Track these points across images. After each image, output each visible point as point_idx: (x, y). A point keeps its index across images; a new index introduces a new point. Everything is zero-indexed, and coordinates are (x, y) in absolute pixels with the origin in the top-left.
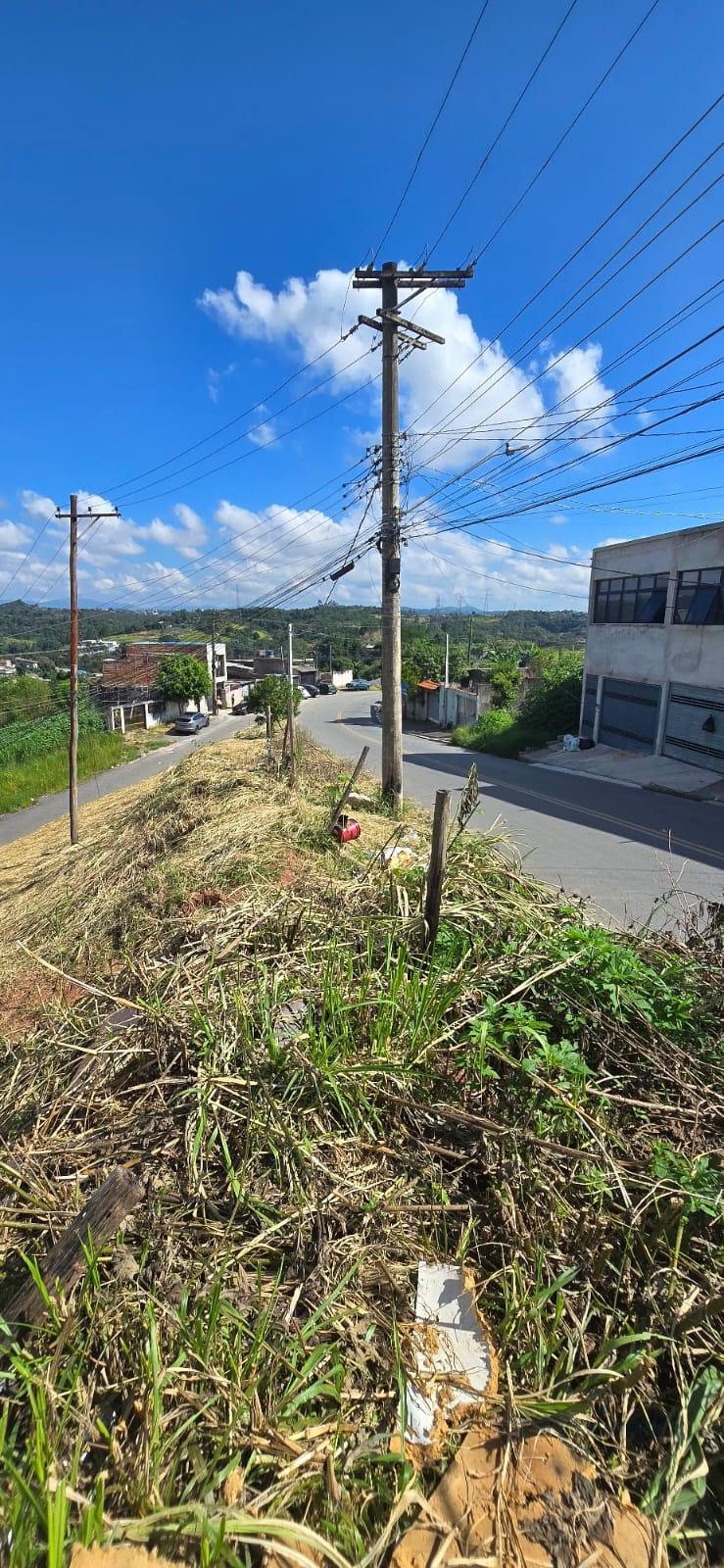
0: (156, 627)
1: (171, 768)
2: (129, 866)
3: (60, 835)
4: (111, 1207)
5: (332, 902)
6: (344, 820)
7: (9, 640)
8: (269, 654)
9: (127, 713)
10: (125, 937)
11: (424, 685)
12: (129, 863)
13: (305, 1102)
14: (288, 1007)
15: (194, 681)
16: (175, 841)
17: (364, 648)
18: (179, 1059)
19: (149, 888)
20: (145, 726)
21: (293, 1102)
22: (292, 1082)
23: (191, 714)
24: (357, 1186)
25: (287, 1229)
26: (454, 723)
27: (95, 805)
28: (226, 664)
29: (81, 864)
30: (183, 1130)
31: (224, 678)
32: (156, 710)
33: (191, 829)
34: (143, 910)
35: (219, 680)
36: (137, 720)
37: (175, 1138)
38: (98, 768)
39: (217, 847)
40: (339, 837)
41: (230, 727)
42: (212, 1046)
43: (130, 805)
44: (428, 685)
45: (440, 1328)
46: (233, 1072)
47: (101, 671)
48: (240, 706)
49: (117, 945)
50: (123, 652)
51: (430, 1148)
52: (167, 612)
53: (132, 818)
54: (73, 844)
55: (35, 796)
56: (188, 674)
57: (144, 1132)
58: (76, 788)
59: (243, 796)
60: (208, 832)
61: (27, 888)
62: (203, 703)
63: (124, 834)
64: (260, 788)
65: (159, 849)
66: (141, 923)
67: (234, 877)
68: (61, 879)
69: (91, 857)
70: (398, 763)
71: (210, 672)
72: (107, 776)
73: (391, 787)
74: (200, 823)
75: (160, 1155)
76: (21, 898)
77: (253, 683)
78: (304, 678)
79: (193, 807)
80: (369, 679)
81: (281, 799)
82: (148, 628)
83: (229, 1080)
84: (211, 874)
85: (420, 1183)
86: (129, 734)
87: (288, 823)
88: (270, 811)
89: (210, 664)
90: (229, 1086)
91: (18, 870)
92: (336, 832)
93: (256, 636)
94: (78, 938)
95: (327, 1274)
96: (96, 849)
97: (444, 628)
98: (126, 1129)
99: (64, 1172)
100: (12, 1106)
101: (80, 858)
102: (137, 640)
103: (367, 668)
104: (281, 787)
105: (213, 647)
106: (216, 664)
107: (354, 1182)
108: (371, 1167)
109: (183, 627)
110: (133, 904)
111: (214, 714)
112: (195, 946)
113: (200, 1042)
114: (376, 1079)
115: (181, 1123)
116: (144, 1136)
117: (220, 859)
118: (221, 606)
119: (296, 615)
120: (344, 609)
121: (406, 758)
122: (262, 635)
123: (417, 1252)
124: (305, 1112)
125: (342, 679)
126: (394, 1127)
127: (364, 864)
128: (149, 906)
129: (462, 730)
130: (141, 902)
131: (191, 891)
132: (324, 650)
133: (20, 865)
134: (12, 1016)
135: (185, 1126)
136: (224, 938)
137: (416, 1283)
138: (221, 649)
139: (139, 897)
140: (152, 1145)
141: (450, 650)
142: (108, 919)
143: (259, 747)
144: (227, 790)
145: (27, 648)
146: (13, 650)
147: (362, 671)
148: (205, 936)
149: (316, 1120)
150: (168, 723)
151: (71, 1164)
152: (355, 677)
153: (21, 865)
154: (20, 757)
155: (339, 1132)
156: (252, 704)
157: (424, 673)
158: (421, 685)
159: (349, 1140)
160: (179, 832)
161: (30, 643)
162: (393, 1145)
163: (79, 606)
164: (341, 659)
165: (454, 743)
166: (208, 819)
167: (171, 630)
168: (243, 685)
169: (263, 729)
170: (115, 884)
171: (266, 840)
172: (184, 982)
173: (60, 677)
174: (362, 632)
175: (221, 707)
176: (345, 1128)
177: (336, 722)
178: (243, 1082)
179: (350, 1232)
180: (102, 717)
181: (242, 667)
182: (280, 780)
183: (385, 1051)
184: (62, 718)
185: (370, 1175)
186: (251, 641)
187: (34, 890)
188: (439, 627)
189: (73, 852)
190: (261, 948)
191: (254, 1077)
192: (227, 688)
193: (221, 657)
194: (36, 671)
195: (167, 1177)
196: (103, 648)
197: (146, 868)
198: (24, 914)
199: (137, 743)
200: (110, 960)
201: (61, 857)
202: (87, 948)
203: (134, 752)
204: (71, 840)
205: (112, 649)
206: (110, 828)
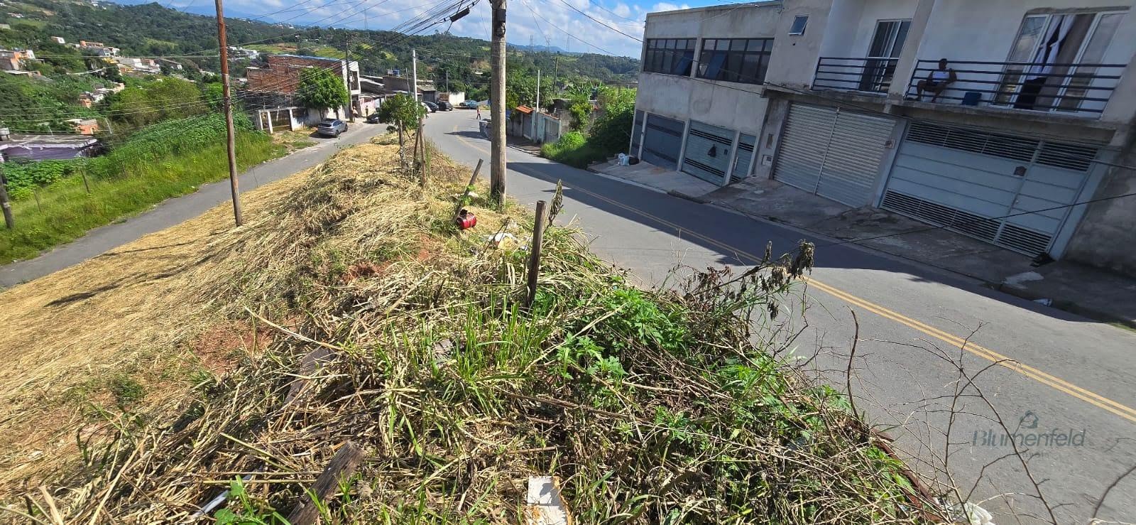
0: (293, 39)
1: (319, 166)
2: (294, 245)
3: (224, 218)
5: (461, 273)
6: (465, 213)
7: (150, 42)
8: (395, 73)
9: (273, 116)
10: (298, 299)
14: (440, 344)
15: (331, 92)
16: (331, 225)
18: (369, 380)
19: (314, 262)
20: (290, 128)
23: (331, 120)
27: (253, 194)
28: (359, 80)
29: (250, 243)
30: (377, 421)
31: (358, 91)
32: (300, 115)
33: (344, 217)
34: (311, 279)
35: (353, 92)
36: (283, 124)
37: (372, 426)
38: (251, 162)
39: (366, 230)
40: (461, 225)
41: (366, 132)
43: (285, 195)
46: (407, 385)
47: (245, 77)
48: (373, 116)
49: (292, 304)
50: (265, 62)
53: (289, 206)
54: (238, 226)
56: (327, 86)
58: (236, 180)
60: (359, 220)
61: (203, 261)
62: (341, 112)
63: (286, 220)
65: (318, 232)
66: (309, 289)
67: (383, 254)
68: (234, 255)
69: (259, 236)
71: (345, 86)
72: (260, 169)
74: (349, 212)
75: (363, 437)
76: (200, 270)
77: (383, 97)
79: (344, 200)
81: (415, 196)
82: (285, 40)
84: (363, 252)
85: (526, 439)
86: (276, 134)
87: (422, 215)
88: (408, 205)
89: (345, 79)
92: (459, 222)
93: (383, 56)
96: (262, 230)
98: (336, 423)
99: (296, 451)
101: (249, 238)
102: (276, 52)
103: (476, 90)
104: (414, 186)
105: (348, 65)
110: (301, 274)
111: (351, 121)
114: (500, 384)
117: (370, 241)
122: (388, 56)
127: (479, 245)
128: (315, 276)
130: (308, 273)
131: (349, 265)
133: (191, 243)
134: (210, 358)
138: (354, 67)
139: (306, 269)
142: (281, 285)
143: (392, 153)
144: (371, 187)
148: (370, 298)
151: (301, 447)
153: (193, 242)
154: (176, 150)
156: (384, 115)
159: (484, 419)
160: (334, 220)
161: (172, 45)
162: (510, 420)
166: (357, 210)
168: (375, 99)
170: (284, 259)
172: (361, 330)
173: (206, 80)
176: (481, 413)
178: (415, 390)
180: (250, 118)
181: (373, 82)
182: (413, 181)
183: (505, 368)
184: (215, 119)
186: (379, 60)
187: (210, 263)
189: (239, 233)
190: (414, 306)
194: (181, 72)
197: (308, 246)
198: (203, 282)
199: (285, 143)
200: (287, 316)
201: (231, 235)
202: (266, 308)
203: (282, 150)
204: (237, 222)
205: (253, 57)
206: (272, 213)
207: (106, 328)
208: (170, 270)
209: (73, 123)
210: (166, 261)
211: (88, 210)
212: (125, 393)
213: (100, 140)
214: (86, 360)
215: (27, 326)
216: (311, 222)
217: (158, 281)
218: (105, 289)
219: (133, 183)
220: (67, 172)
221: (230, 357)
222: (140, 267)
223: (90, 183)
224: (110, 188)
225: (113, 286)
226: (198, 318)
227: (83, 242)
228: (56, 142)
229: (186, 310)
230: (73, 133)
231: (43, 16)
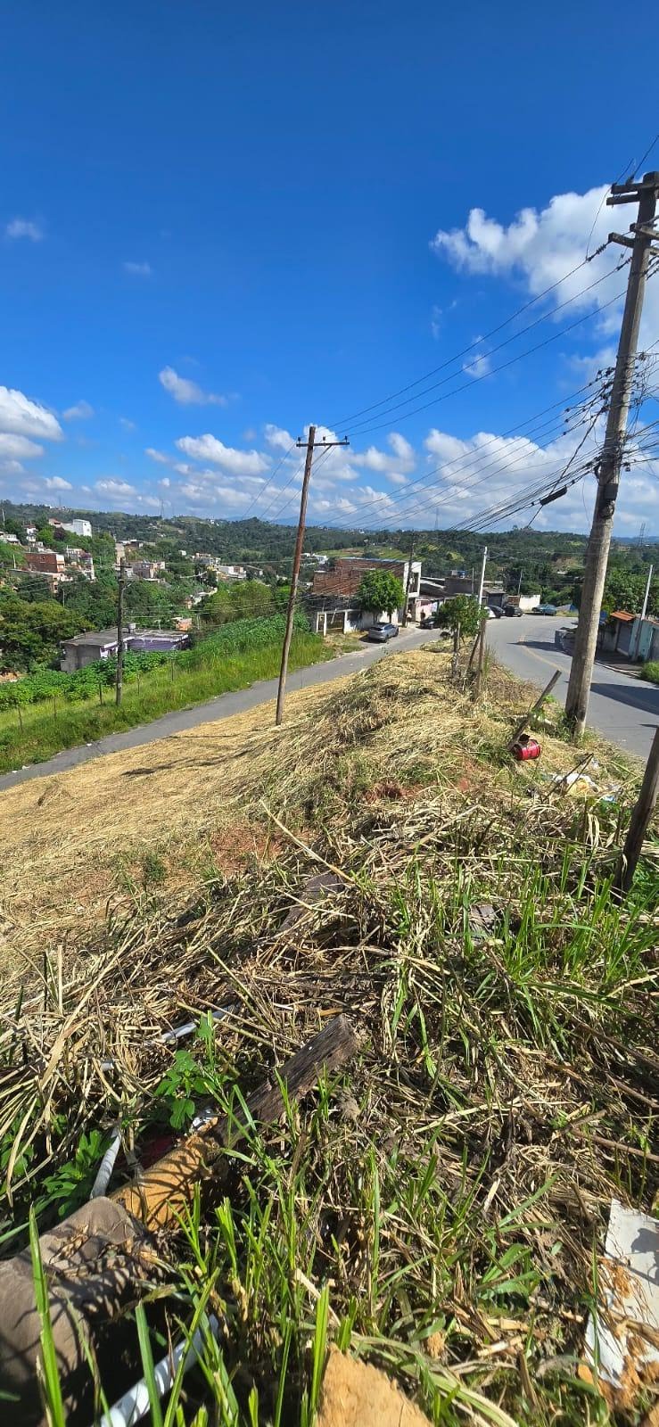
0: (361, 544)
1: (363, 670)
2: (323, 751)
3: (268, 715)
4: (333, 1049)
5: (514, 816)
6: (525, 739)
7: (244, 551)
8: (460, 574)
9: (329, 619)
10: (316, 811)
11: (618, 615)
12: (322, 748)
13: (495, 1004)
14: (478, 909)
15: (389, 594)
16: (364, 735)
17: (556, 574)
18: (377, 931)
19: (340, 773)
20: (342, 630)
21: (483, 1000)
22: (485, 982)
23: (383, 624)
24: (543, 1100)
25: (473, 1118)
26: (646, 658)
27: (296, 694)
28: (420, 582)
29: (284, 743)
30: (380, 995)
31: (416, 595)
32: (354, 618)
33: (379, 727)
34: (333, 791)
35: (411, 595)
36: (337, 626)
37: (371, 1000)
38: (301, 663)
39: (403, 746)
40: (520, 757)
41: (416, 639)
42: (408, 926)
43: (324, 699)
44: (622, 615)
45: (631, 1274)
46: (425, 956)
47: (311, 581)
48: (429, 620)
49: (309, 816)
50: (332, 565)
51: (618, 1085)
52: (372, 532)
53: (326, 710)
54: (277, 725)
55: (250, 681)
56: (385, 588)
57: (346, 987)
58: (284, 679)
59: (429, 704)
60: (394, 731)
61: (241, 755)
62: (395, 616)
63: (321, 723)
64: (444, 698)
65: (350, 740)
66: (330, 801)
67: (417, 777)
68: (267, 753)
69: (293, 738)
70: (586, 692)
71: (405, 588)
72: (307, 671)
73: (574, 712)
74: (387, 722)
75: (358, 1011)
76: (236, 762)
77: (443, 600)
78: (491, 599)
79: (380, 706)
80: (557, 606)
81: (464, 712)
82: (354, 545)
83: (424, 962)
84: (394, 770)
85: (606, 1117)
86: (329, 637)
87: (469, 734)
88: (453, 721)
89: (405, 581)
90: (423, 967)
91: (235, 739)
92: (517, 749)
93: (449, 557)
94: (278, 804)
95: (513, 1174)
96: (297, 731)
97: (645, 558)
98: (330, 979)
99: (279, 1000)
100: (231, 931)
101: (283, 738)
102: (343, 555)
103: (556, 594)
104: (463, 700)
105: (410, 564)
106: (411, 581)
107: (539, 1095)
108: (554, 1084)
109: (384, 545)
110: (324, 784)
111: (403, 626)
112: (385, 832)
113: (397, 921)
114: (568, 1001)
115: (378, 989)
116: (346, 991)
117: (404, 758)
118: (420, 528)
119: (490, 539)
120: (539, 535)
121: (595, 688)
122: (455, 556)
123: (607, 1187)
124: (493, 1013)
125: (528, 603)
126: (581, 1053)
127: (540, 785)
128: (338, 788)
129: (654, 665)
130: (331, 783)
131: (375, 782)
132: (515, 575)
133: (235, 735)
134: (224, 856)
135: (382, 991)
136: (411, 831)
137: (607, 1219)
138: (417, 567)
139: (329, 779)
140: (351, 1000)
141: (653, 581)
142: (303, 792)
143: (442, 661)
144: (412, 696)
145: (256, 557)
146: (245, 559)
147: (550, 597)
148: (394, 825)
149: (503, 1023)
150: (362, 630)
151: (285, 996)
152: (542, 602)
154: (243, 647)
155: (525, 1041)
156: (440, 619)
157: (619, 603)
158: (613, 614)
159: (534, 1052)
160: (368, 729)
161: (259, 553)
162: (577, 1069)
163: (306, 524)
164: (530, 583)
165: (643, 677)
166: (395, 720)
167: (374, 548)
168: (433, 602)
169: (449, 643)
170: (310, 764)
171: (447, 747)
172: (378, 863)
173: (280, 584)
174: (555, 558)
175: (410, 620)
176: (531, 1039)
177: (519, 644)
178: (438, 969)
179: (535, 1141)
180: (309, 620)
181: (435, 585)
182: (463, 693)
183: (578, 977)
184: (279, 619)
185: (553, 1092)
186: (444, 561)
187: (246, 757)
188: (639, 556)
189: (276, 732)
190: (448, 847)
191: (447, 966)
192: (418, 603)
193: (416, 575)
194: (261, 578)
195: (363, 1032)
196: (315, 561)
197: (337, 755)
198: (236, 776)
199: (335, 645)
200: (302, 828)
201: (267, 735)
202: (285, 814)
203: (331, 652)
204: (277, 721)
205: (322, 562)
206: (309, 715)
207: (155, 804)
208: (213, 759)
209: (175, 620)
210: (211, 751)
211: (168, 696)
212: (153, 872)
213: (190, 635)
214: (133, 831)
215: (106, 789)
216: (345, 728)
217: (202, 768)
218: (163, 768)
219: (205, 675)
220: (162, 662)
221: (241, 860)
222: (192, 752)
223: (176, 672)
224: (187, 678)
225: (169, 767)
226: (224, 812)
227: (158, 724)
228: (162, 636)
229: (216, 801)
230: (174, 628)
231: (177, 533)
